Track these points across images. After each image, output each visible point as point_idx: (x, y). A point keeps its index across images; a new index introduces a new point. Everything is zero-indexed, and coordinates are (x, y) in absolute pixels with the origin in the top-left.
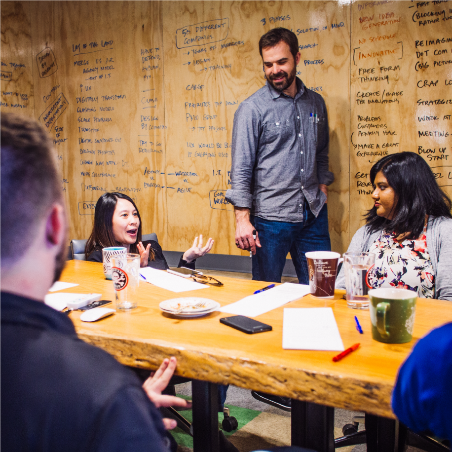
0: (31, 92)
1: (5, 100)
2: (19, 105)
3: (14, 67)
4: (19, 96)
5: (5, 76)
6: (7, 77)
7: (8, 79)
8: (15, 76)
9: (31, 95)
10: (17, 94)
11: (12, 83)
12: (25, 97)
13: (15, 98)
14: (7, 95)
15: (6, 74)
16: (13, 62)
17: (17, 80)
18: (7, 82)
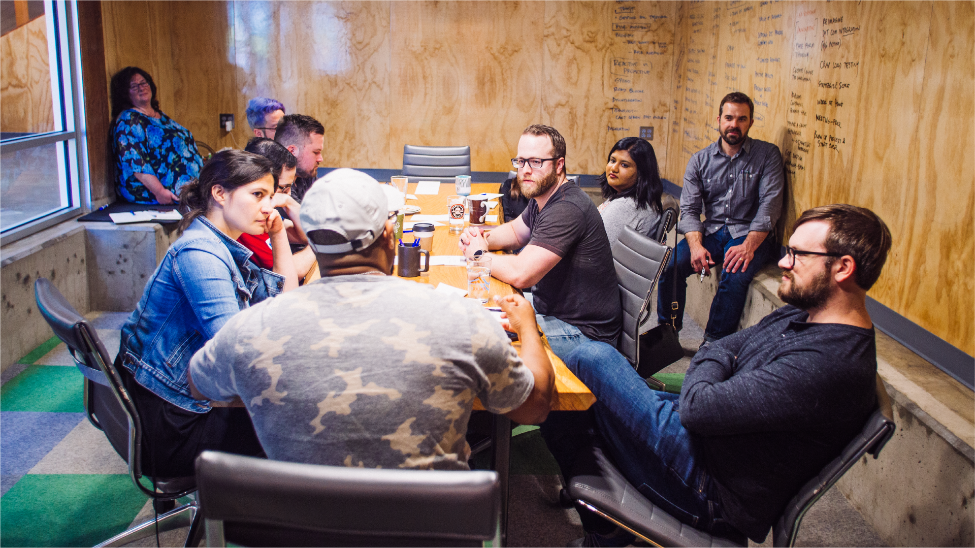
0: (671, 40)
1: (640, 48)
2: (655, 53)
3: (653, 19)
4: (657, 45)
5: (642, 28)
6: (645, 28)
7: (646, 30)
8: (654, 27)
9: (671, 43)
10: (654, 43)
11: (649, 33)
12: (663, 45)
13: (651, 46)
14: (642, 45)
15: (644, 26)
16: (653, 15)
17: (656, 30)
18: (644, 33)
